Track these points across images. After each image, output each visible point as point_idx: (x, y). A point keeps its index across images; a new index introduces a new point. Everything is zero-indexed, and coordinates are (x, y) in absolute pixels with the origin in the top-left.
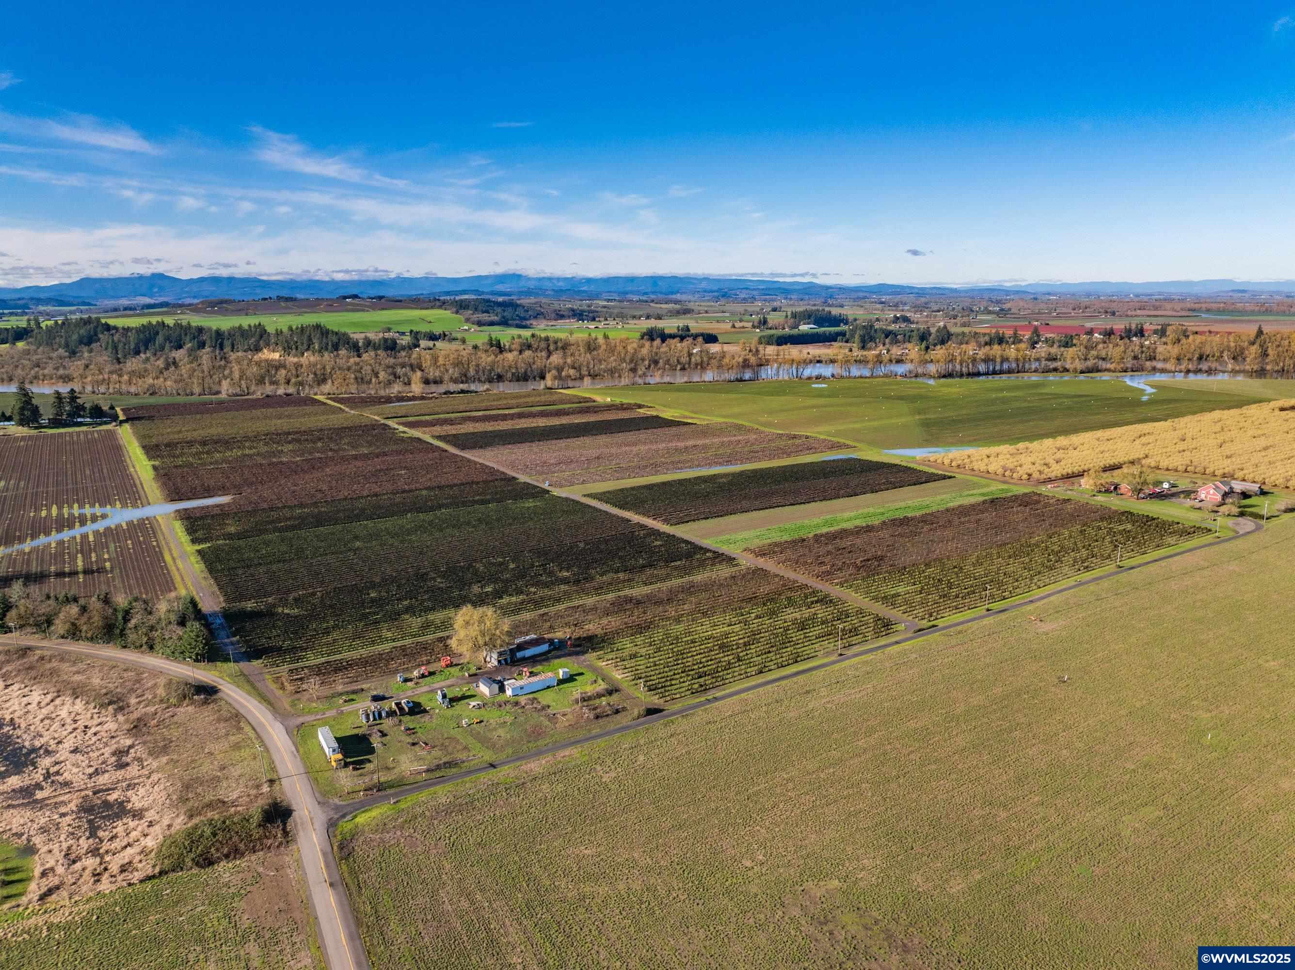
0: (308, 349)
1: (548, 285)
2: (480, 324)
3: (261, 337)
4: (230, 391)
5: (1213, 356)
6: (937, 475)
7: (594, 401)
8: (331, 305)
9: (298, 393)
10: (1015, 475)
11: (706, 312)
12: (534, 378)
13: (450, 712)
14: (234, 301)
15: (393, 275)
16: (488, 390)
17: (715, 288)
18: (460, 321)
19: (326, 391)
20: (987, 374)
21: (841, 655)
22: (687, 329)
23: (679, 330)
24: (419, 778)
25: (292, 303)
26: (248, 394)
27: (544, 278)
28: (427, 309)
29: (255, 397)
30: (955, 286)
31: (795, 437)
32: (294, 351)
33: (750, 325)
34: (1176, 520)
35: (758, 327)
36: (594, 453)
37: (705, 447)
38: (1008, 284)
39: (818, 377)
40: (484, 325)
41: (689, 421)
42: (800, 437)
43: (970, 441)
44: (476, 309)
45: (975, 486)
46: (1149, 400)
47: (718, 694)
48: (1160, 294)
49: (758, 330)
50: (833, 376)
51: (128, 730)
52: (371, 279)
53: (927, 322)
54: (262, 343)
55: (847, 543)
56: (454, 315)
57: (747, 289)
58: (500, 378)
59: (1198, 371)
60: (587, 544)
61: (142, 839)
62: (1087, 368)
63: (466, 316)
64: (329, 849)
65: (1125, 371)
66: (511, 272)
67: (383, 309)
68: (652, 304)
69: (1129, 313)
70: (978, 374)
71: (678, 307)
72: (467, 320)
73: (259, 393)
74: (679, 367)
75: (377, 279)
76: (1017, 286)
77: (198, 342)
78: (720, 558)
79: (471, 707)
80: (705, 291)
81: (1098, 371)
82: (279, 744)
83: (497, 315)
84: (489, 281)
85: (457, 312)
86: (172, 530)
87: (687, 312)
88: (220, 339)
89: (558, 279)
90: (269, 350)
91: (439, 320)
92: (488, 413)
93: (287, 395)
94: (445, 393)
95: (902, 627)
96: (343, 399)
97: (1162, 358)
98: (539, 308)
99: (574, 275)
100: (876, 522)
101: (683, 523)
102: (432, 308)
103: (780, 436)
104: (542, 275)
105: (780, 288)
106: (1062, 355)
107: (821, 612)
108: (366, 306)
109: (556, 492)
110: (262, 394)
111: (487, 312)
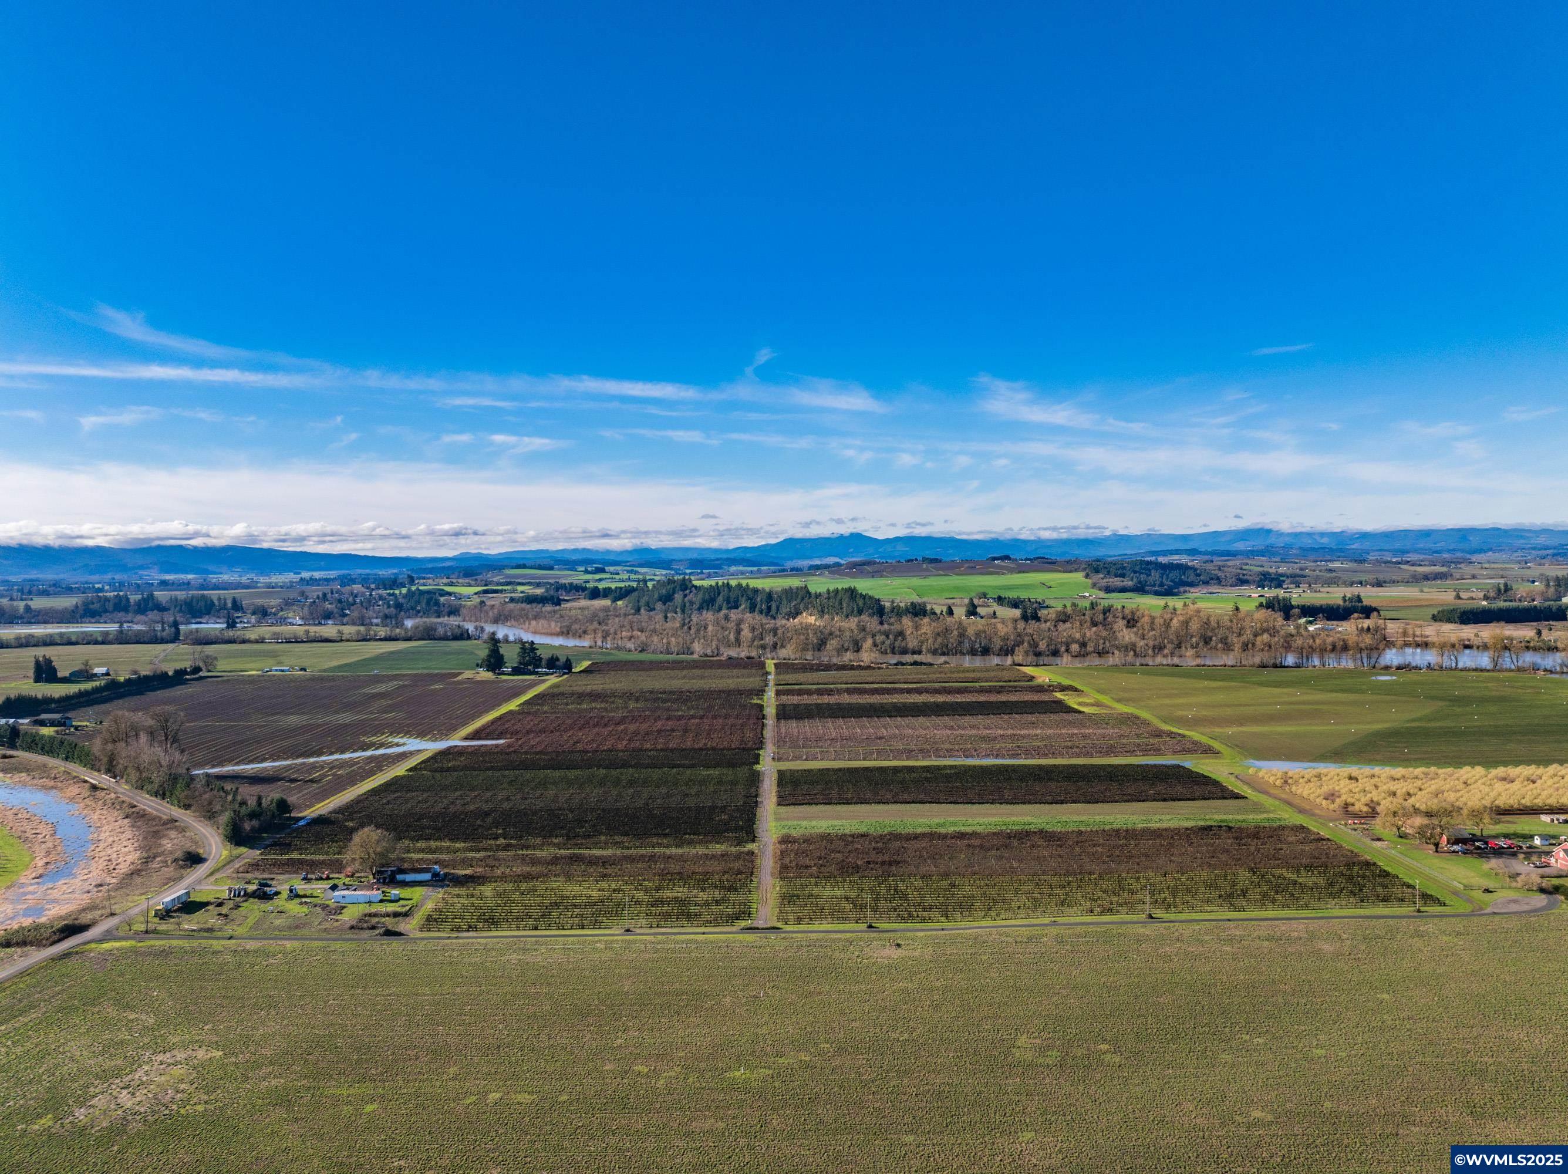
2: (1111, 589)
4: (702, 651)
7: (1030, 681)
15: (1107, 533)
19: (783, 656)
22: (1359, 599)
29: (719, 658)
52: (1082, 537)
54: (802, 606)
75: (1090, 537)
83: (1131, 580)
91: (1062, 584)
104: (1299, 530)
109: (763, 765)
111: (1120, 576)
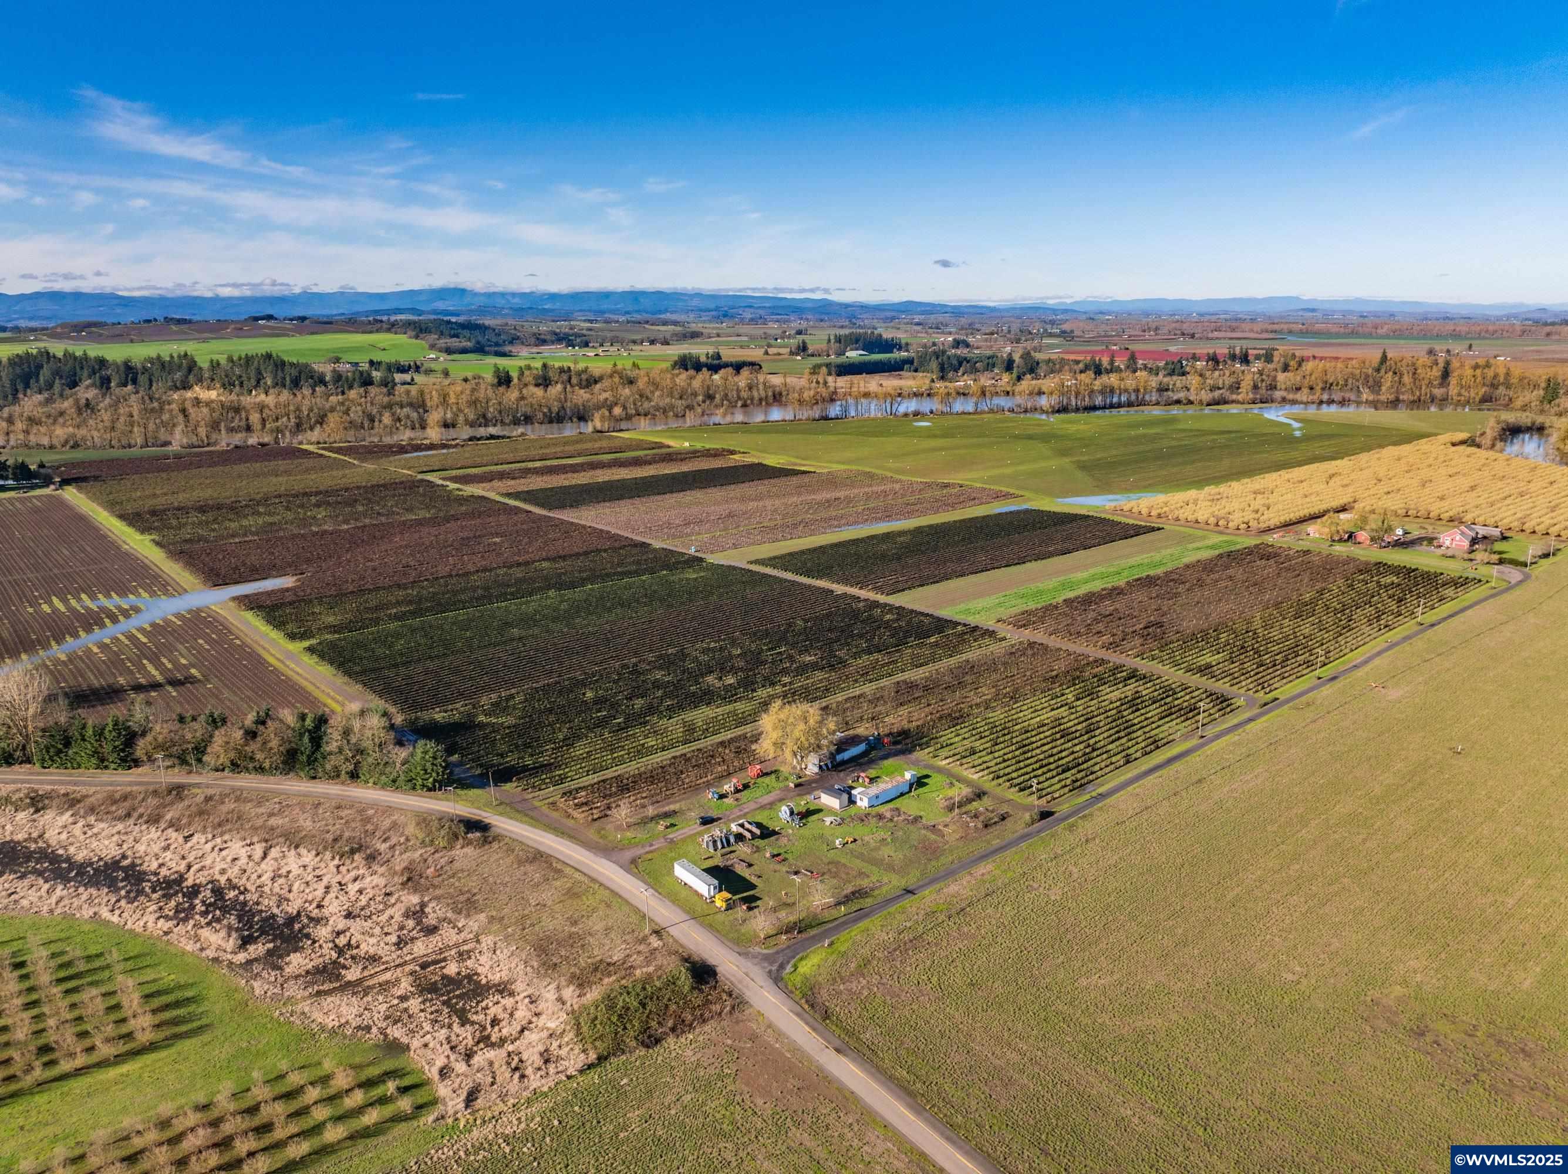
0: (257, 385)
1: (500, 302)
2: (449, 351)
3: (190, 370)
4: (185, 441)
5: (1337, 385)
6: (1140, 527)
7: (669, 447)
8: (241, 329)
9: (277, 442)
10: (1230, 525)
11: (718, 335)
12: (571, 419)
13: (805, 832)
14: (105, 324)
15: (297, 290)
16: (523, 434)
17: (712, 306)
18: (423, 349)
19: (314, 439)
20: (1104, 408)
21: (1202, 737)
22: (718, 356)
23: (708, 358)
24: (835, 913)
25: (187, 326)
26: (208, 445)
27: (494, 293)
28: (371, 332)
29: (218, 448)
30: (991, 304)
31: (946, 486)
32: (237, 388)
33: (786, 350)
34: (1439, 571)
35: (797, 354)
36: (723, 509)
37: (849, 500)
38: (1051, 302)
39: (916, 414)
40: (454, 353)
41: (803, 468)
42: (953, 486)
43: (1145, 487)
44: (442, 333)
45: (1192, 539)
46: (1304, 435)
47: (1101, 790)
48: (1226, 313)
49: (799, 358)
50: (932, 412)
51: (402, 884)
52: (268, 294)
53: (991, 347)
54: (191, 378)
55: (1107, 607)
56: (414, 341)
57: (751, 307)
58: (528, 419)
59: (1330, 402)
60: (806, 621)
61: (534, 1019)
62: (1214, 399)
63: (431, 341)
64: (799, 1009)
65: (1254, 403)
66: (452, 286)
67: (313, 333)
68: (647, 326)
69: (1210, 335)
70: (1094, 408)
71: (679, 329)
72: (432, 347)
73: (224, 444)
74: (740, 403)
76: (1062, 303)
77: (101, 378)
78: (975, 632)
79: (828, 823)
80: (701, 310)
81: (1226, 402)
82: (629, 887)
83: (469, 340)
84: (423, 298)
85: (417, 337)
86: (248, 624)
87: (695, 335)
88: (130, 373)
89: (514, 295)
90: (202, 388)
91: (394, 346)
92: (548, 463)
93: (263, 445)
94: (470, 439)
95: (1241, 702)
96: (341, 448)
97: (1283, 387)
98: (513, 332)
99: (534, 289)
100: (1121, 582)
101: (899, 591)
102: (378, 331)
103: (929, 485)
104: (492, 290)
105: (789, 307)
106: (1174, 385)
107: (1146, 690)
108: (285, 329)
109: (712, 559)
110: (228, 445)
111: (457, 336)
